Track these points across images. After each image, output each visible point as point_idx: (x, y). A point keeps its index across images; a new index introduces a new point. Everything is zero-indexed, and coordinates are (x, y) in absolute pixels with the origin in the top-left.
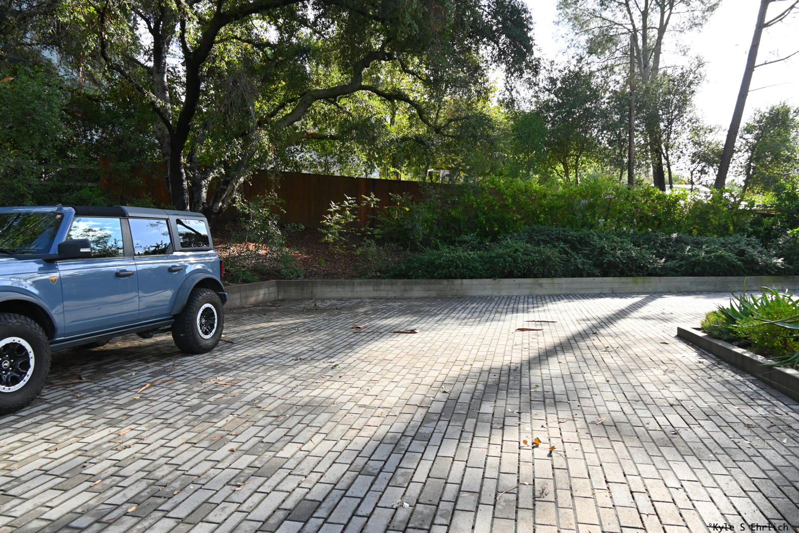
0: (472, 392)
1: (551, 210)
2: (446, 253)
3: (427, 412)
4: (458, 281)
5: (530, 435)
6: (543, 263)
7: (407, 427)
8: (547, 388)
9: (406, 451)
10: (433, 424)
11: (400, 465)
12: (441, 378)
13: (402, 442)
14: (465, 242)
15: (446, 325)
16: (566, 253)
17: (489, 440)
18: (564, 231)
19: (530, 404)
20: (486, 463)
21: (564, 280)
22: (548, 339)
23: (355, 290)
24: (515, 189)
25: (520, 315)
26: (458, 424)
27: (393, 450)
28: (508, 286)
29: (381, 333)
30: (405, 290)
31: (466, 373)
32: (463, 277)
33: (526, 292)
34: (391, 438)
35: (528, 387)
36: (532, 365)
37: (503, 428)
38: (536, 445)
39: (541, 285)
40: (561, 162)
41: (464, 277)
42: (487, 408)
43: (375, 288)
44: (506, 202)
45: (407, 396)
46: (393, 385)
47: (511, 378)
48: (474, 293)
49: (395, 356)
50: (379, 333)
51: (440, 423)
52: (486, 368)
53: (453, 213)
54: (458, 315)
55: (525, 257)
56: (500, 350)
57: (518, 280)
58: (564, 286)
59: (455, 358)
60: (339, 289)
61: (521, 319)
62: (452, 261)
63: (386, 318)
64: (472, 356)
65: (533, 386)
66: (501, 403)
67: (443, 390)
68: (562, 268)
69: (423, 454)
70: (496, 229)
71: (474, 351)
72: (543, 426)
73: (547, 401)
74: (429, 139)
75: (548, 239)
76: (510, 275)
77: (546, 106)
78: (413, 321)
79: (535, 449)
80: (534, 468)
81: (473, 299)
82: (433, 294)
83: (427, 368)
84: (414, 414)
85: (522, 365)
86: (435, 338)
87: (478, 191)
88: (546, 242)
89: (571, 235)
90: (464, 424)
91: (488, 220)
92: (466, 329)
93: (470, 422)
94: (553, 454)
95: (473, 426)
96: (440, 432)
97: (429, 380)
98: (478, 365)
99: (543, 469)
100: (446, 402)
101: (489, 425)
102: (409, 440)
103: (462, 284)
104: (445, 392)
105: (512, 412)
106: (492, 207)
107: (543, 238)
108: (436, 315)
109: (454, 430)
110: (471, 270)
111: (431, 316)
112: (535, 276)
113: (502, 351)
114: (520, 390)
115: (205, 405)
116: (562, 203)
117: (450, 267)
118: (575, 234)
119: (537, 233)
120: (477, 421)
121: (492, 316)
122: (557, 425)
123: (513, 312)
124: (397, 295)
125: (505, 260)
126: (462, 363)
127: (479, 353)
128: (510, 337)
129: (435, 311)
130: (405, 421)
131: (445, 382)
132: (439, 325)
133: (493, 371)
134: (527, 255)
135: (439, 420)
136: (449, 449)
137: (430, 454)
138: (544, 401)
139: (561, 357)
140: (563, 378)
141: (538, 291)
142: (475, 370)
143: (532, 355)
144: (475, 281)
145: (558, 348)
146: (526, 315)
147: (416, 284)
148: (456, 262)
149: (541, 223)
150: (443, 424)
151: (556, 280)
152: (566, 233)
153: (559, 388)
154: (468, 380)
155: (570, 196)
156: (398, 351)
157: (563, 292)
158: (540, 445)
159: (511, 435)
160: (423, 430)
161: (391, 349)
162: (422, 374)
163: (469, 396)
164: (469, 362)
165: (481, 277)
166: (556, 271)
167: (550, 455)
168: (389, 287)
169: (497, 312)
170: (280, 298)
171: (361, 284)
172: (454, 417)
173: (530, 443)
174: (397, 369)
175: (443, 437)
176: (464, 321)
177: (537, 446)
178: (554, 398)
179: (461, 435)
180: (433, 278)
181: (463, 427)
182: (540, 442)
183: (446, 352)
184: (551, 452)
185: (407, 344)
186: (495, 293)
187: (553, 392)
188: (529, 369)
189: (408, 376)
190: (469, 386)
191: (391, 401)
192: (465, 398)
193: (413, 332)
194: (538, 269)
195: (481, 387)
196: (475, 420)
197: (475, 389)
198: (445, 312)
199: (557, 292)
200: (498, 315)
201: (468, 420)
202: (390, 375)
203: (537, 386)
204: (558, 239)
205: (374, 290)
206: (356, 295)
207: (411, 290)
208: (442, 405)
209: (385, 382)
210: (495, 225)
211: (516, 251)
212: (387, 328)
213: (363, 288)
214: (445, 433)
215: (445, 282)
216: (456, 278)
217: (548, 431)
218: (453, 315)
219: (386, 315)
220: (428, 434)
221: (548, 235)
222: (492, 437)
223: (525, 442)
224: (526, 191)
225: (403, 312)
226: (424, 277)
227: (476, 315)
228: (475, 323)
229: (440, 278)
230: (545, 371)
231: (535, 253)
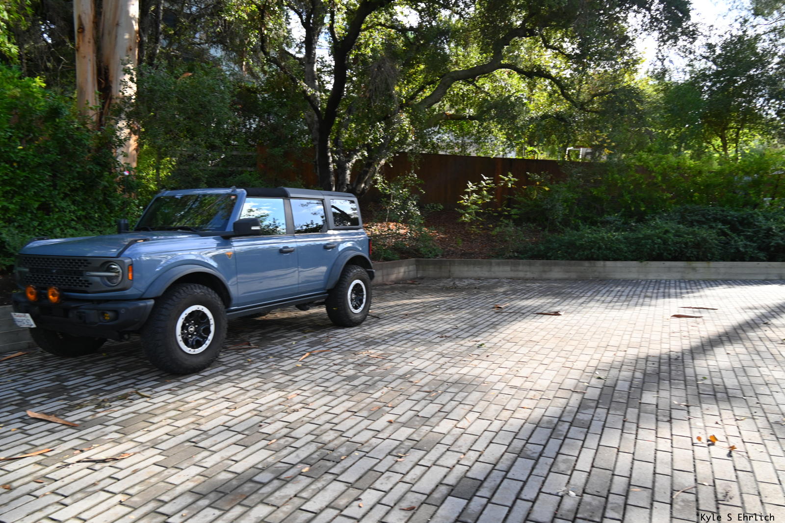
0: (630, 379)
1: (708, 187)
2: (588, 233)
3: (583, 398)
4: (601, 263)
5: (703, 431)
6: (697, 245)
7: (563, 412)
8: (717, 381)
9: (566, 437)
10: (591, 411)
11: (561, 451)
12: (594, 363)
13: (559, 428)
14: (608, 222)
15: (591, 308)
16: (725, 234)
17: (656, 433)
18: (723, 211)
19: (699, 397)
20: (655, 457)
21: (722, 264)
22: (710, 327)
23: (493, 269)
24: (666, 166)
25: (673, 300)
26: (619, 413)
27: (552, 434)
28: (656, 269)
29: (523, 314)
30: (544, 271)
31: (620, 359)
32: (606, 259)
33: (678, 276)
34: (548, 422)
35: (694, 379)
36: (696, 356)
37: (670, 421)
38: (712, 442)
39: (694, 269)
40: (718, 135)
41: (609, 260)
42: (649, 398)
43: (513, 268)
44: (655, 181)
45: (559, 379)
46: (544, 367)
47: (673, 368)
48: (618, 276)
49: (541, 337)
50: (521, 314)
51: (598, 410)
52: (643, 355)
53: (595, 193)
54: (603, 299)
55: (677, 239)
56: (656, 337)
57: (668, 263)
58: (722, 271)
59: (606, 343)
60: (477, 269)
61: (674, 305)
62: (594, 242)
63: (527, 299)
64: (625, 342)
65: (699, 378)
66: (664, 394)
67: (598, 376)
68: (720, 251)
69: (584, 441)
70: (643, 209)
71: (627, 337)
72: (717, 423)
73: (719, 395)
74: (571, 116)
75: (704, 220)
76: (659, 258)
77: (703, 76)
78: (555, 303)
79: (711, 447)
80: (712, 468)
81: (617, 282)
82: (573, 275)
83: (577, 352)
84: (569, 399)
85: (683, 354)
86: (582, 322)
87: (623, 168)
88: (700, 223)
89: (731, 216)
90: (625, 413)
91: (633, 200)
92: (614, 313)
93: (632, 413)
94: (733, 454)
95: (635, 416)
96: (600, 421)
97: (580, 365)
98: (632, 353)
99: (724, 470)
100: (602, 389)
101: (653, 416)
102: (567, 425)
103: (604, 266)
104: (599, 378)
105: (679, 405)
106: (638, 185)
107: (697, 218)
108: (578, 297)
109: (615, 419)
110: (615, 252)
111: (574, 298)
112: (688, 259)
113: (658, 338)
114: (685, 381)
115: (360, 376)
116: (720, 180)
117: (592, 248)
118: (736, 214)
119: (690, 213)
120: (639, 412)
121: (641, 300)
122: (734, 423)
123: (664, 297)
124: (535, 276)
125: (653, 242)
126: (615, 349)
127: (633, 340)
128: (665, 323)
129: (578, 293)
130: (559, 405)
131: (599, 368)
132: (584, 308)
133: (650, 359)
134: (679, 236)
135: (597, 407)
136: (611, 439)
137: (592, 442)
138: (715, 395)
139: (729, 348)
140: (734, 371)
141: (692, 276)
142: (630, 357)
143: (693, 344)
144: (619, 264)
145: (724, 338)
146: (679, 300)
147: (555, 265)
148: (598, 243)
149: (695, 202)
150: (601, 412)
151: (713, 264)
152: (725, 213)
153: (731, 382)
154: (624, 367)
155: (731, 173)
156: (543, 333)
157: (720, 277)
158: (717, 443)
159: (681, 429)
160: (580, 416)
161: (536, 330)
162: (572, 358)
163: (627, 384)
164: (623, 348)
165: (626, 259)
166: (713, 254)
167: (730, 455)
168: (527, 268)
169: (645, 297)
170: (419, 276)
171: (498, 264)
172: (613, 405)
173: (704, 440)
174: (546, 351)
175: (604, 426)
176: (611, 304)
177: (713, 444)
178: (727, 393)
179: (623, 425)
180: (573, 259)
181: (625, 417)
182: (717, 440)
183: (595, 336)
184: (730, 452)
185: (552, 327)
186: (642, 277)
187: (725, 386)
188: (693, 359)
189: (558, 359)
190: (626, 374)
191: (542, 384)
192: (623, 386)
193: (557, 314)
194: (692, 252)
195: (638, 375)
196: (636, 411)
197: (633, 377)
198: (589, 294)
199: (713, 277)
200: (647, 300)
201: (630, 410)
202: (538, 357)
203: (705, 378)
204: (715, 220)
205: (512, 270)
206: (493, 275)
207: (550, 271)
208: (598, 391)
209: (535, 364)
210: (642, 204)
211: (667, 232)
212: (528, 309)
213: (501, 268)
214: (605, 422)
215: (586, 263)
216: (598, 260)
217: (724, 428)
218: (597, 298)
219: (526, 296)
220: (586, 421)
221: (703, 216)
222: (659, 430)
223: (699, 438)
224: (678, 168)
225: (543, 293)
226: (563, 258)
227: (623, 298)
228: (623, 308)
229: (581, 260)
230: (712, 363)
231: (688, 234)
